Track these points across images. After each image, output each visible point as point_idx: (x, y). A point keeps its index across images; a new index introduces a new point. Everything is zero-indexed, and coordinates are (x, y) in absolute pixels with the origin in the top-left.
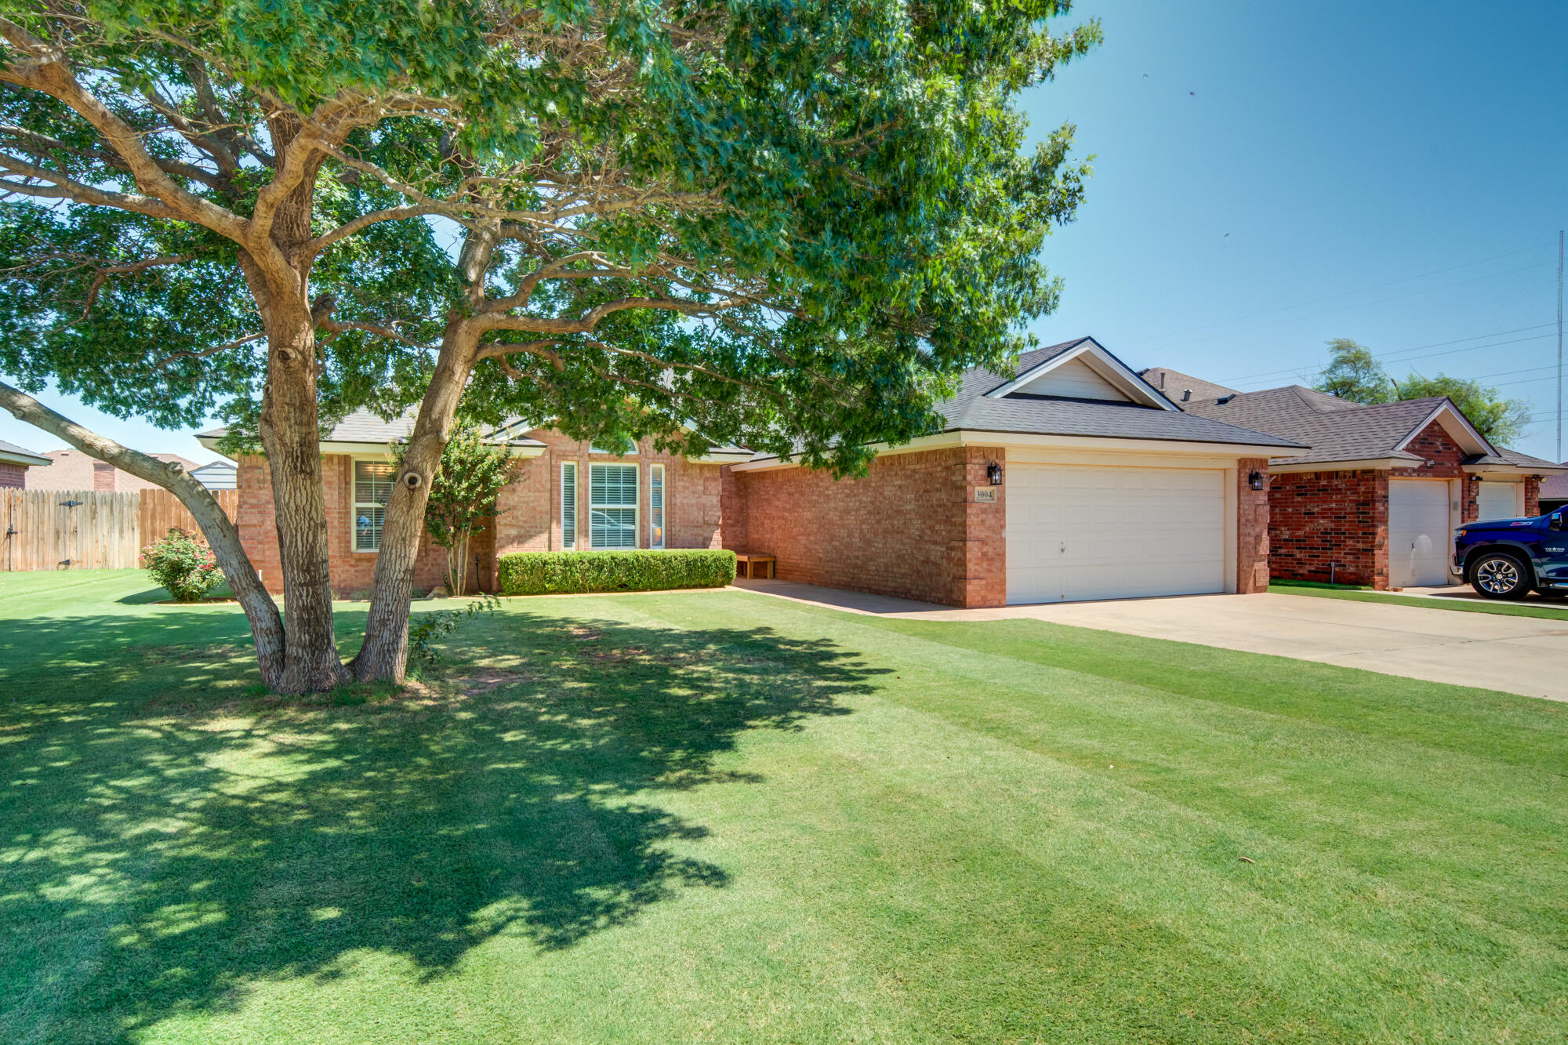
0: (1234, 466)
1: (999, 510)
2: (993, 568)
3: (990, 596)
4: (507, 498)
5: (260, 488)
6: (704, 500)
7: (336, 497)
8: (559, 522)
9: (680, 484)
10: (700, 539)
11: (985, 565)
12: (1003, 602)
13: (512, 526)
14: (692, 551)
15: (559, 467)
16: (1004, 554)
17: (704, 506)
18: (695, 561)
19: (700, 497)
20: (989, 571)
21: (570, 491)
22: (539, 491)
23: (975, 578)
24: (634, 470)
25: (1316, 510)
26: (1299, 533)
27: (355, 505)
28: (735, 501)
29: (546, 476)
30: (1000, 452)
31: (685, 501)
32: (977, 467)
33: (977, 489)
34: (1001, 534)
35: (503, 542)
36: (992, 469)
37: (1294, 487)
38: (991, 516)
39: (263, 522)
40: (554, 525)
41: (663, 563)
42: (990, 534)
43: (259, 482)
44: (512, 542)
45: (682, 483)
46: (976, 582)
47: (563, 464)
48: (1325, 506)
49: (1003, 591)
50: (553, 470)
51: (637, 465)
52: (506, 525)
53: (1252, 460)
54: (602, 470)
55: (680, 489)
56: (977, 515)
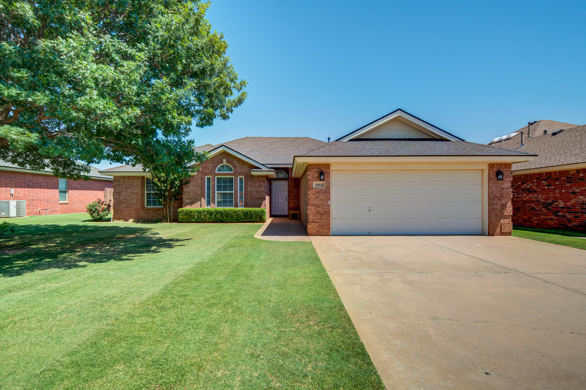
0: (486, 168)
1: (327, 192)
2: (323, 218)
3: (321, 231)
4: (187, 189)
5: (119, 187)
6: (259, 189)
7: (140, 190)
8: (204, 198)
9: (249, 183)
10: (257, 204)
11: (318, 216)
12: (328, 234)
13: (188, 199)
14: (253, 209)
15: (204, 178)
16: (329, 212)
17: (259, 191)
18: (247, 212)
19: (257, 188)
20: (321, 219)
21: (209, 186)
22: (197, 187)
23: (313, 222)
24: (232, 178)
25: (578, 190)
26: (569, 204)
27: (146, 192)
28: (294, 190)
29: (200, 181)
30: (328, 166)
31: (251, 190)
32: (314, 173)
33: (314, 183)
34: (327, 202)
35: (185, 204)
36: (321, 173)
37: (565, 178)
38: (322, 194)
39: (120, 198)
40: (202, 199)
41: (235, 213)
42: (321, 202)
43: (119, 185)
44: (188, 204)
45: (250, 183)
46: (313, 224)
47: (206, 177)
48: (583, 189)
49: (329, 229)
50: (203, 179)
51: (233, 177)
52: (186, 198)
53: (498, 164)
54: (221, 178)
55: (249, 185)
56: (314, 194)
